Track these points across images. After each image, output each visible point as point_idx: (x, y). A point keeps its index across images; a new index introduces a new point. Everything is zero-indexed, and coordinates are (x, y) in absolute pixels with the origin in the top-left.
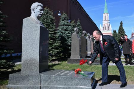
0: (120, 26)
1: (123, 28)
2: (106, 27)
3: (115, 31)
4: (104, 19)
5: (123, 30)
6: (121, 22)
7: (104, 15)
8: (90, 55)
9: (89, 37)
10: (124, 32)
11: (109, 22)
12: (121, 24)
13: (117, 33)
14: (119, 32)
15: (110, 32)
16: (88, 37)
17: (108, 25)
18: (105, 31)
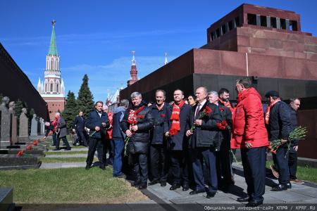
0: (83, 85)
1: (88, 89)
2: (52, 85)
3: (71, 95)
4: (49, 67)
5: (89, 93)
6: (86, 76)
7: (49, 59)
8: (8, 147)
9: (7, 106)
10: (91, 97)
11: (59, 73)
12: (86, 80)
13: (76, 98)
14: (80, 97)
15: (62, 95)
16: (3, 104)
17: (58, 80)
18: (49, 93)
